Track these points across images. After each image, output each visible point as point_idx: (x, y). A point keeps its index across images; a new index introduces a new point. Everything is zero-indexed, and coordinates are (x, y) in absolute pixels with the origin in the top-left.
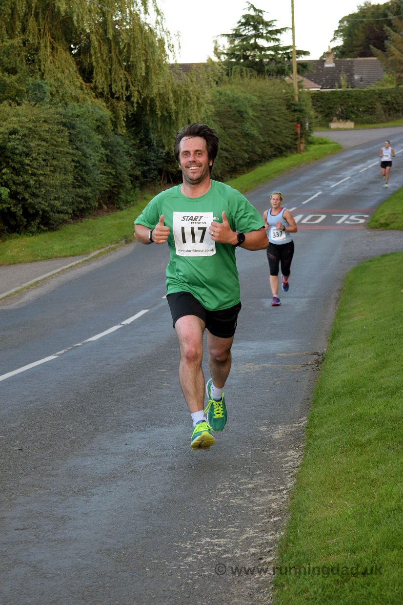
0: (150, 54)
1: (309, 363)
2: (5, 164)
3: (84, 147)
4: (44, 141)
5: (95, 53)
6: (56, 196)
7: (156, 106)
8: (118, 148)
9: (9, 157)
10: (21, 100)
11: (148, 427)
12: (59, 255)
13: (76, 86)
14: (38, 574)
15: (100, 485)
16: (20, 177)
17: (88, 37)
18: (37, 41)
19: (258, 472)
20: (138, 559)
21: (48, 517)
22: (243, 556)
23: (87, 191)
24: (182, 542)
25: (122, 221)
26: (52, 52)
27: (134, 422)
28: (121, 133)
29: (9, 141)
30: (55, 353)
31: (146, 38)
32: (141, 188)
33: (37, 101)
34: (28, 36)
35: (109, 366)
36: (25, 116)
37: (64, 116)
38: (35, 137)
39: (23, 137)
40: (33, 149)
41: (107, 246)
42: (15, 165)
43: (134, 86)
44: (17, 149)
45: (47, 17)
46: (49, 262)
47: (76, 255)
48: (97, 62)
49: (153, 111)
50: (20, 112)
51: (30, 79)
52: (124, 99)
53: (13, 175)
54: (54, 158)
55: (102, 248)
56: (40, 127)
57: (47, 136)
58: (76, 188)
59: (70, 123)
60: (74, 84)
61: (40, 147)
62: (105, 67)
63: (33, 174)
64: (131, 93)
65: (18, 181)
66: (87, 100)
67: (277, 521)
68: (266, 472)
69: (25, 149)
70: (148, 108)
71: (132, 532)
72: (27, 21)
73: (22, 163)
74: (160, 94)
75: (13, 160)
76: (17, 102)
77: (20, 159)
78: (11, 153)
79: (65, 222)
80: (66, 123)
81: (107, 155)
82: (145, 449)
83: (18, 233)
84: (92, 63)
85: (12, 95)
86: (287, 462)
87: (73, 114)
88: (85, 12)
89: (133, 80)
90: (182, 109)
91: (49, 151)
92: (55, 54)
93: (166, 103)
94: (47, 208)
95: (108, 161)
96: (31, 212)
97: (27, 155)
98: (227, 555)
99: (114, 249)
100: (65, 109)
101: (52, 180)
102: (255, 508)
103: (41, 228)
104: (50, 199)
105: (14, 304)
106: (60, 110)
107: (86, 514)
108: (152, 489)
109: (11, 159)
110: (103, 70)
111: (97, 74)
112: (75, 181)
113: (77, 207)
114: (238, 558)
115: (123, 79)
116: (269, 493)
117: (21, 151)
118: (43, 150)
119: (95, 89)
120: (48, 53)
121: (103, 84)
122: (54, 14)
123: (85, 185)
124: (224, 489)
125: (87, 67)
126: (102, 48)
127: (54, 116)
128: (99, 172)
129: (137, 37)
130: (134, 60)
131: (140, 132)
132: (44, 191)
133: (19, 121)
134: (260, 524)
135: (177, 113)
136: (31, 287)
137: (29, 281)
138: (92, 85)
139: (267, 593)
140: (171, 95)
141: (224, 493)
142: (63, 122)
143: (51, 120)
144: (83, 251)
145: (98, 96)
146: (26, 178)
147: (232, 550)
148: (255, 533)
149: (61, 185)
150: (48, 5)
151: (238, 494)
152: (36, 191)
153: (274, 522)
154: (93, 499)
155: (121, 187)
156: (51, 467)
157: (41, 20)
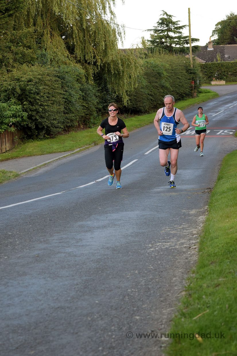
0: (107, 37)
1: (206, 191)
2: (25, 99)
3: (70, 91)
4: (47, 86)
5: (76, 37)
6: (54, 118)
7: (111, 68)
8: (89, 92)
9: (28, 95)
10: (34, 63)
11: (120, 212)
12: (56, 151)
13: (65, 56)
14: (72, 255)
15: (98, 229)
16: (34, 106)
17: (72, 28)
18: (42, 30)
19: (184, 224)
20: (124, 250)
21: (73, 239)
22: (180, 248)
23: (71, 116)
24: (147, 244)
25: (92, 133)
26: (50, 37)
27: (111, 211)
28: (91, 83)
29: (28, 86)
30: (61, 192)
31: (105, 28)
33: (44, 64)
34: (37, 27)
35: (92, 195)
36: (36, 72)
37: (59, 72)
38: (41, 83)
39: (35, 84)
40: (41, 91)
41: (84, 146)
42: (31, 100)
43: (98, 56)
44: (32, 90)
45: (48, 17)
46: (51, 155)
47: (66, 151)
48: (77, 42)
49: (109, 71)
50: (34, 69)
51: (39, 52)
52: (93, 63)
53: (30, 105)
54: (53, 97)
55: (81, 147)
56: (45, 78)
57: (49, 83)
58: (65, 114)
59: (62, 76)
60: (63, 55)
61: (45, 90)
62: (81, 45)
63: (41, 105)
64: (96, 60)
65: (33, 109)
66: (71, 64)
67: (197, 236)
68: (188, 224)
69: (36, 90)
70: (106, 69)
71: (119, 242)
72: (36, 20)
73: (35, 99)
74: (113, 61)
75: (30, 97)
76: (32, 64)
77: (34, 96)
78: (29, 93)
79: (59, 133)
80: (59, 76)
81: (83, 96)
82: (120, 218)
83: (32, 139)
84: (74, 43)
85: (29, 60)
86: (199, 219)
87: (63, 71)
88: (70, 13)
89: (97, 53)
90: (126, 69)
91: (50, 92)
92: (53, 38)
93: (117, 66)
95: (83, 99)
96: (40, 127)
97: (38, 94)
98: (171, 248)
99: (87, 148)
100: (59, 68)
101: (52, 108)
102: (184, 234)
103: (45, 136)
104: (51, 120)
105: (33, 175)
106: (57, 69)
107: (92, 238)
108: (127, 230)
109: (29, 96)
110: (80, 47)
111: (77, 49)
112: (65, 110)
113: (66, 125)
114: (178, 248)
115: (92, 52)
116: (191, 229)
117: (34, 91)
118: (47, 91)
119: (76, 58)
121: (80, 55)
122: (53, 14)
123: (71, 113)
124: (166, 229)
125: (71, 45)
126: (80, 34)
127: (53, 72)
128: (79, 105)
129: (100, 27)
130: (98, 40)
131: (101, 83)
132: (48, 115)
133: (33, 74)
134: (188, 238)
135: (123, 72)
136: (42, 167)
137: (41, 163)
138: (74, 56)
139: (196, 256)
140: (120, 61)
141: (166, 230)
142: (57, 76)
143: (51, 74)
144: (70, 149)
145: (78, 62)
146: (37, 107)
147: (174, 246)
148: (186, 241)
149: (57, 112)
150: (48, 10)
151: (174, 230)
152: (43, 115)
153: (195, 237)
154: (95, 233)
155: (91, 115)
156: (69, 225)
157: (44, 18)
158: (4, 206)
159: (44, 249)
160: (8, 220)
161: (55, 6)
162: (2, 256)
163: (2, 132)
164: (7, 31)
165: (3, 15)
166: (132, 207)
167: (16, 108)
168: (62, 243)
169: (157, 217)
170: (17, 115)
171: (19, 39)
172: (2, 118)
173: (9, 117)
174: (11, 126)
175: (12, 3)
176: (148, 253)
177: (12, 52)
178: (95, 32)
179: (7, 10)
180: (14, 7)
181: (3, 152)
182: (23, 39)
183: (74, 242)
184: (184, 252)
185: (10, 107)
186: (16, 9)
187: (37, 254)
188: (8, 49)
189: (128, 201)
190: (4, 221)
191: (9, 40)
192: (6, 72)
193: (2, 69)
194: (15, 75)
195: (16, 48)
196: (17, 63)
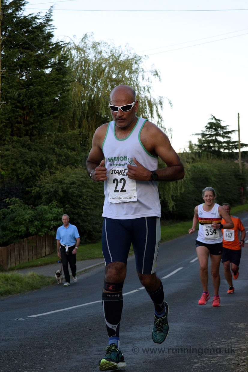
2: (67, 202)
4: (91, 189)
6: (97, 222)
9: (70, 198)
10: (78, 165)
12: (97, 256)
15: (140, 341)
16: (76, 210)
18: (87, 133)
19: (232, 338)
20: (168, 365)
24: (192, 359)
29: (71, 188)
34: (82, 130)
35: (134, 304)
36: (79, 174)
38: (85, 186)
39: (78, 186)
40: (84, 193)
42: (73, 203)
44: (75, 193)
45: (94, 119)
46: (92, 260)
50: (77, 172)
51: (84, 153)
53: (72, 209)
54: (96, 200)
56: (88, 181)
57: (93, 186)
61: (88, 193)
63: (84, 208)
65: (75, 212)
68: (236, 338)
69: (79, 193)
71: (162, 356)
72: (82, 122)
73: (78, 202)
75: (72, 200)
76: (75, 166)
77: (76, 199)
78: (72, 196)
85: (72, 163)
91: (93, 195)
94: (91, 229)
97: (81, 197)
98: (219, 364)
101: (95, 212)
103: (87, 241)
104: (93, 224)
114: (225, 365)
116: (239, 344)
117: (77, 194)
118: (90, 194)
132: (90, 219)
133: (76, 177)
134: (236, 354)
141: (213, 344)
146: (80, 211)
147: (221, 362)
148: (234, 357)
150: (94, 112)
151: (221, 345)
152: (85, 219)
153: (245, 353)
154: (136, 345)
157: (90, 121)
158: (41, 313)
159: (83, 361)
160: (45, 328)
161: (101, 109)
162: (38, 367)
163: (43, 236)
164: (51, 133)
165: (48, 117)
166: (176, 318)
167: (58, 211)
168: (101, 354)
169: (203, 329)
170: (59, 219)
171: (64, 141)
172: (43, 220)
173: (49, 220)
174: (51, 230)
175: (57, 105)
176: (194, 369)
177: (56, 154)
179: (52, 112)
180: (60, 109)
181: (42, 256)
182: (67, 141)
184: (232, 369)
185: (51, 210)
186: (62, 111)
187: (74, 366)
188: (52, 151)
189: (172, 311)
190: (41, 330)
191: (53, 142)
192: (49, 174)
193: (45, 171)
194: (58, 177)
195: (60, 150)
196: (60, 165)
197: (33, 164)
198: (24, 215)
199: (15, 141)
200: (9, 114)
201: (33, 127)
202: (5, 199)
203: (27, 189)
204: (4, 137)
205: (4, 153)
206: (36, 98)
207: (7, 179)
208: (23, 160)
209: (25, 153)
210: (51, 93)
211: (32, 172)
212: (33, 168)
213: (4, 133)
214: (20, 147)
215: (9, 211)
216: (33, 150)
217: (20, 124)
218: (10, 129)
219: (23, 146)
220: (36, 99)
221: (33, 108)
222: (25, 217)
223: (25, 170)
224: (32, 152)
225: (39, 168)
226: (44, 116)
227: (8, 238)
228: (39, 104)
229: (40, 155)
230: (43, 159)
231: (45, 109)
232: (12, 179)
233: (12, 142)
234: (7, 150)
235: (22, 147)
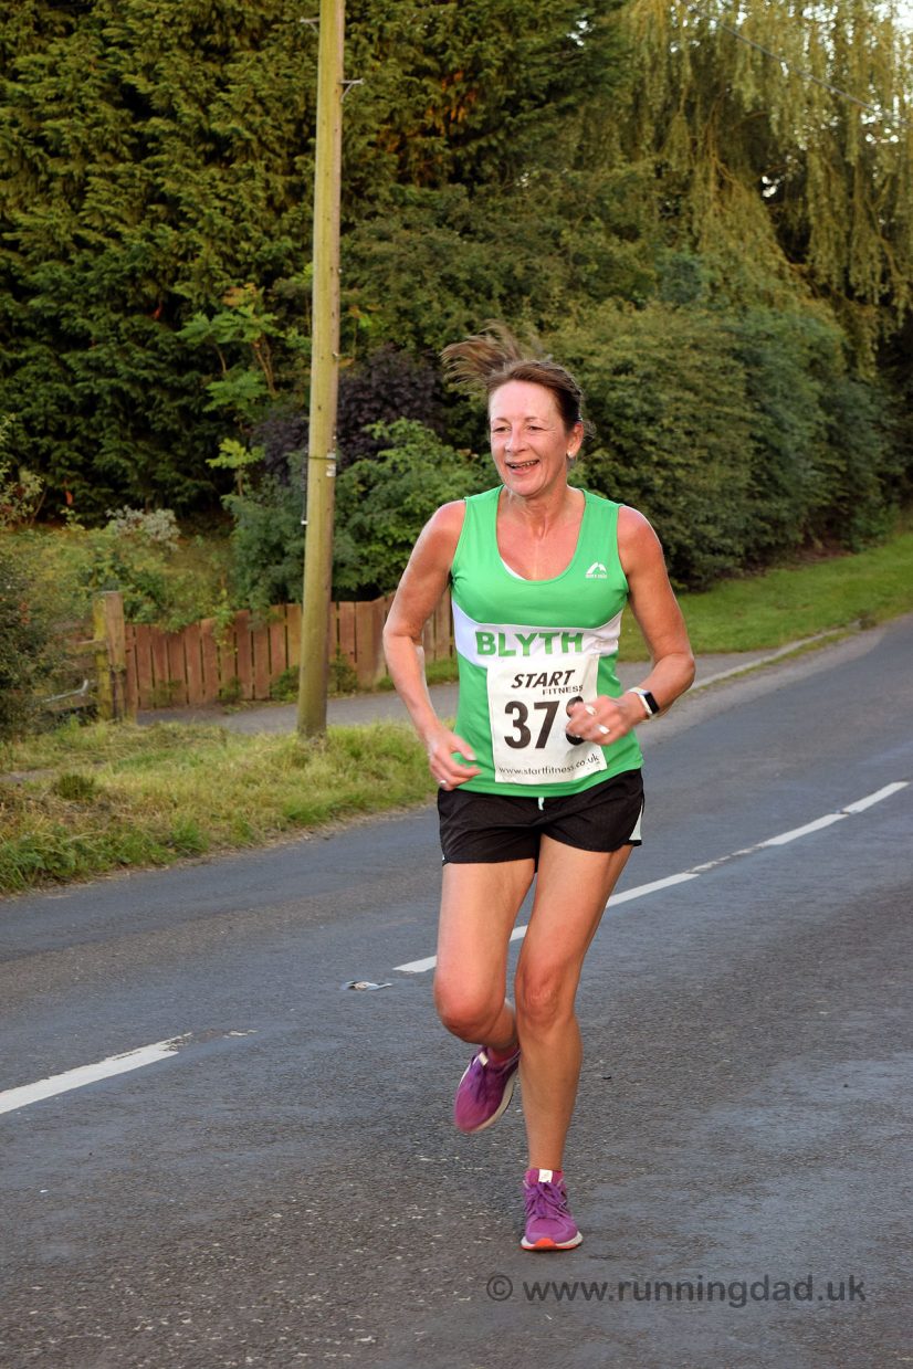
3: (779, 407)
4: (690, 390)
5: (817, 196)
6: (711, 514)
8: (857, 412)
9: (611, 425)
10: (645, 298)
11: (899, 1051)
12: (708, 647)
13: (769, 269)
15: (784, 1173)
16: (632, 469)
17: (803, 159)
18: (686, 167)
20: (867, 1351)
21: (663, 1236)
23: (779, 506)
25: (855, 577)
26: (718, 193)
27: (865, 1036)
28: (863, 377)
29: (613, 389)
30: (691, 867)
32: (903, 505)
33: (680, 301)
34: (669, 156)
35: (813, 905)
36: (650, 333)
37: (740, 336)
38: (669, 381)
39: (644, 381)
40: (665, 408)
41: (819, 633)
42: (623, 442)
43: (901, 273)
44: (629, 405)
45: (714, 114)
47: (748, 650)
48: (820, 217)
50: (641, 324)
51: (668, 250)
52: (877, 301)
53: (616, 464)
54: (710, 430)
55: (808, 636)
56: (683, 358)
57: (698, 379)
58: (755, 498)
59: (751, 353)
60: (764, 265)
61: (679, 404)
62: (837, 228)
63: (662, 464)
64: (892, 289)
65: (626, 479)
66: (792, 301)
69: (646, 407)
72: (668, 122)
73: (637, 439)
75: (618, 432)
76: (636, 303)
77: (634, 429)
79: (726, 573)
80: (741, 352)
81: (829, 428)
82: (890, 1099)
84: (808, 218)
85: (626, 286)
87: (758, 333)
88: (797, 106)
89: (898, 259)
91: (701, 414)
92: (725, 195)
94: (688, 541)
95: (830, 441)
97: (651, 420)
99: (834, 640)
100: (741, 320)
101: (704, 478)
104: (696, 522)
106: (730, 322)
107: (750, 1236)
108: (903, 1193)
109: (615, 429)
110: (832, 235)
111: (817, 244)
112: (754, 483)
113: (756, 542)
115: (877, 257)
117: (638, 411)
118: (686, 410)
119: (810, 276)
120: (712, 196)
121: (828, 268)
122: (731, 108)
123: (777, 494)
125: (796, 228)
126: (833, 185)
127: (715, 335)
128: (810, 464)
130: (905, 213)
131: (907, 377)
132: (684, 503)
133: (637, 343)
138: (805, 268)
142: (734, 350)
143: (708, 344)
144: (763, 640)
145: (818, 293)
146: (646, 472)
149: (723, 490)
150: (717, 87)
152: (667, 503)
154: (766, 1203)
155: (858, 499)
156: (675, 1124)
157: (699, 120)
161: (742, 78)
162: (357, 1324)
164: (549, 171)
165: (538, 111)
171: (595, 203)
175: (574, 65)
177: (560, 255)
178: (894, 179)
179: (555, 90)
182: (607, 202)
183: (668, 1258)
186: (590, 88)
188: (549, 241)
190: (424, 1063)
191: (554, 207)
192: (535, 329)
193: (520, 320)
194: (569, 343)
195: (582, 237)
196: (579, 294)
197: (477, 290)
198: (436, 487)
199: (412, 203)
200: (391, 101)
201: (480, 149)
202: (372, 422)
203: (450, 385)
204: (370, 185)
205: (369, 249)
206: (494, 38)
207: (380, 348)
208: (442, 277)
209: (448, 247)
210: (550, 19)
211: (473, 321)
212: (477, 306)
213: (372, 170)
214: (432, 224)
215: (385, 468)
216: (481, 235)
217: (433, 138)
218: (395, 156)
219: (442, 221)
220: (495, 43)
221: (481, 75)
222: (440, 494)
223: (448, 315)
224: (474, 245)
225: (500, 309)
226: (522, 109)
227: (377, 570)
228: (504, 60)
229: (504, 258)
230: (515, 273)
231: (526, 80)
232: (398, 348)
233: (404, 205)
234: (383, 237)
235: (439, 226)
